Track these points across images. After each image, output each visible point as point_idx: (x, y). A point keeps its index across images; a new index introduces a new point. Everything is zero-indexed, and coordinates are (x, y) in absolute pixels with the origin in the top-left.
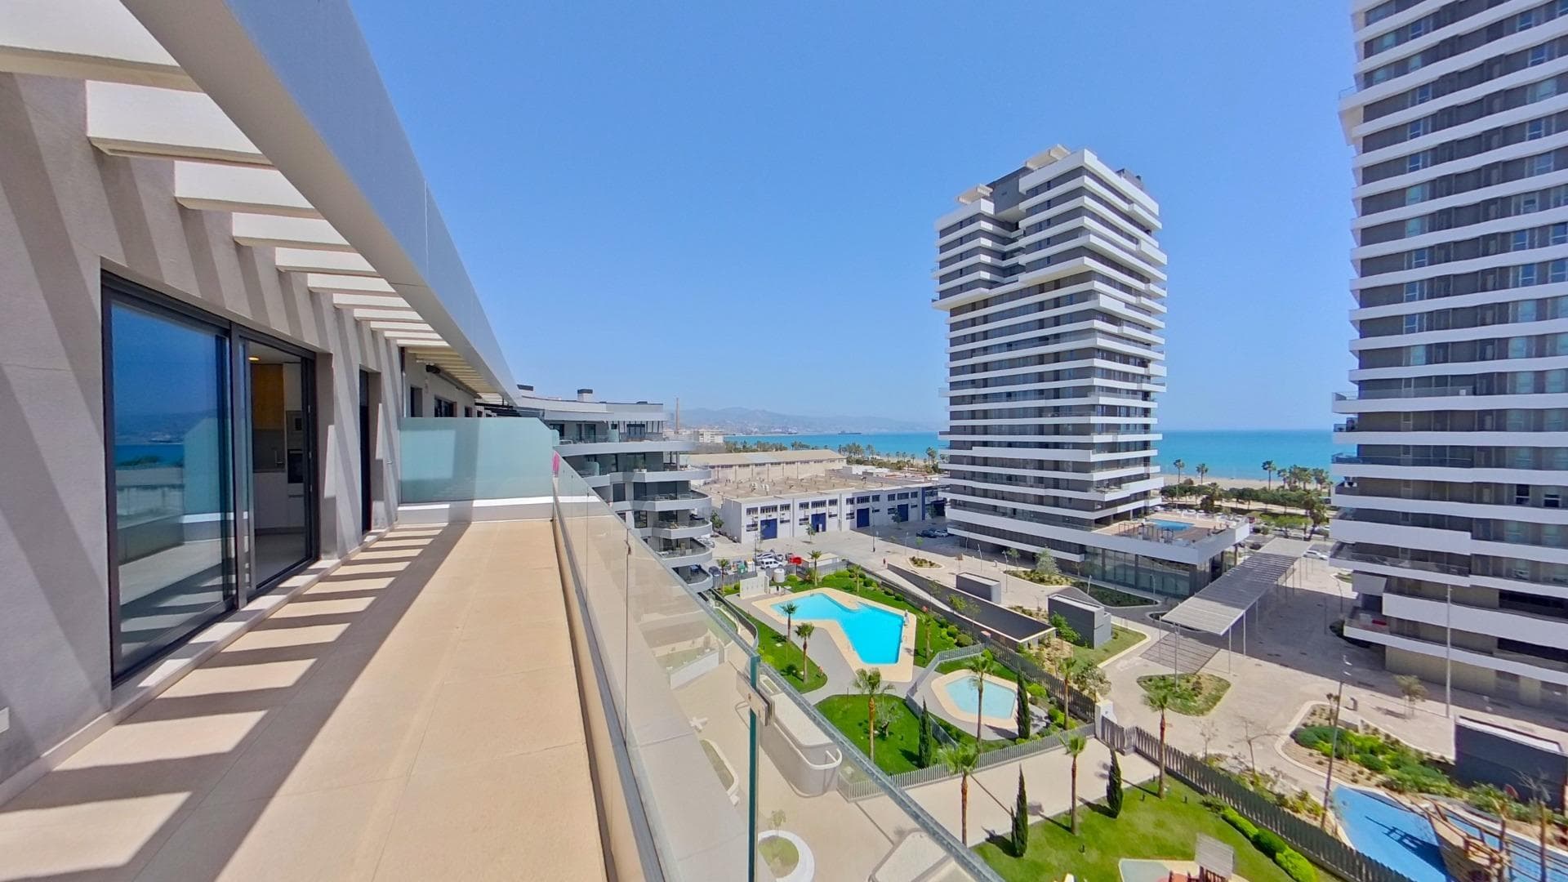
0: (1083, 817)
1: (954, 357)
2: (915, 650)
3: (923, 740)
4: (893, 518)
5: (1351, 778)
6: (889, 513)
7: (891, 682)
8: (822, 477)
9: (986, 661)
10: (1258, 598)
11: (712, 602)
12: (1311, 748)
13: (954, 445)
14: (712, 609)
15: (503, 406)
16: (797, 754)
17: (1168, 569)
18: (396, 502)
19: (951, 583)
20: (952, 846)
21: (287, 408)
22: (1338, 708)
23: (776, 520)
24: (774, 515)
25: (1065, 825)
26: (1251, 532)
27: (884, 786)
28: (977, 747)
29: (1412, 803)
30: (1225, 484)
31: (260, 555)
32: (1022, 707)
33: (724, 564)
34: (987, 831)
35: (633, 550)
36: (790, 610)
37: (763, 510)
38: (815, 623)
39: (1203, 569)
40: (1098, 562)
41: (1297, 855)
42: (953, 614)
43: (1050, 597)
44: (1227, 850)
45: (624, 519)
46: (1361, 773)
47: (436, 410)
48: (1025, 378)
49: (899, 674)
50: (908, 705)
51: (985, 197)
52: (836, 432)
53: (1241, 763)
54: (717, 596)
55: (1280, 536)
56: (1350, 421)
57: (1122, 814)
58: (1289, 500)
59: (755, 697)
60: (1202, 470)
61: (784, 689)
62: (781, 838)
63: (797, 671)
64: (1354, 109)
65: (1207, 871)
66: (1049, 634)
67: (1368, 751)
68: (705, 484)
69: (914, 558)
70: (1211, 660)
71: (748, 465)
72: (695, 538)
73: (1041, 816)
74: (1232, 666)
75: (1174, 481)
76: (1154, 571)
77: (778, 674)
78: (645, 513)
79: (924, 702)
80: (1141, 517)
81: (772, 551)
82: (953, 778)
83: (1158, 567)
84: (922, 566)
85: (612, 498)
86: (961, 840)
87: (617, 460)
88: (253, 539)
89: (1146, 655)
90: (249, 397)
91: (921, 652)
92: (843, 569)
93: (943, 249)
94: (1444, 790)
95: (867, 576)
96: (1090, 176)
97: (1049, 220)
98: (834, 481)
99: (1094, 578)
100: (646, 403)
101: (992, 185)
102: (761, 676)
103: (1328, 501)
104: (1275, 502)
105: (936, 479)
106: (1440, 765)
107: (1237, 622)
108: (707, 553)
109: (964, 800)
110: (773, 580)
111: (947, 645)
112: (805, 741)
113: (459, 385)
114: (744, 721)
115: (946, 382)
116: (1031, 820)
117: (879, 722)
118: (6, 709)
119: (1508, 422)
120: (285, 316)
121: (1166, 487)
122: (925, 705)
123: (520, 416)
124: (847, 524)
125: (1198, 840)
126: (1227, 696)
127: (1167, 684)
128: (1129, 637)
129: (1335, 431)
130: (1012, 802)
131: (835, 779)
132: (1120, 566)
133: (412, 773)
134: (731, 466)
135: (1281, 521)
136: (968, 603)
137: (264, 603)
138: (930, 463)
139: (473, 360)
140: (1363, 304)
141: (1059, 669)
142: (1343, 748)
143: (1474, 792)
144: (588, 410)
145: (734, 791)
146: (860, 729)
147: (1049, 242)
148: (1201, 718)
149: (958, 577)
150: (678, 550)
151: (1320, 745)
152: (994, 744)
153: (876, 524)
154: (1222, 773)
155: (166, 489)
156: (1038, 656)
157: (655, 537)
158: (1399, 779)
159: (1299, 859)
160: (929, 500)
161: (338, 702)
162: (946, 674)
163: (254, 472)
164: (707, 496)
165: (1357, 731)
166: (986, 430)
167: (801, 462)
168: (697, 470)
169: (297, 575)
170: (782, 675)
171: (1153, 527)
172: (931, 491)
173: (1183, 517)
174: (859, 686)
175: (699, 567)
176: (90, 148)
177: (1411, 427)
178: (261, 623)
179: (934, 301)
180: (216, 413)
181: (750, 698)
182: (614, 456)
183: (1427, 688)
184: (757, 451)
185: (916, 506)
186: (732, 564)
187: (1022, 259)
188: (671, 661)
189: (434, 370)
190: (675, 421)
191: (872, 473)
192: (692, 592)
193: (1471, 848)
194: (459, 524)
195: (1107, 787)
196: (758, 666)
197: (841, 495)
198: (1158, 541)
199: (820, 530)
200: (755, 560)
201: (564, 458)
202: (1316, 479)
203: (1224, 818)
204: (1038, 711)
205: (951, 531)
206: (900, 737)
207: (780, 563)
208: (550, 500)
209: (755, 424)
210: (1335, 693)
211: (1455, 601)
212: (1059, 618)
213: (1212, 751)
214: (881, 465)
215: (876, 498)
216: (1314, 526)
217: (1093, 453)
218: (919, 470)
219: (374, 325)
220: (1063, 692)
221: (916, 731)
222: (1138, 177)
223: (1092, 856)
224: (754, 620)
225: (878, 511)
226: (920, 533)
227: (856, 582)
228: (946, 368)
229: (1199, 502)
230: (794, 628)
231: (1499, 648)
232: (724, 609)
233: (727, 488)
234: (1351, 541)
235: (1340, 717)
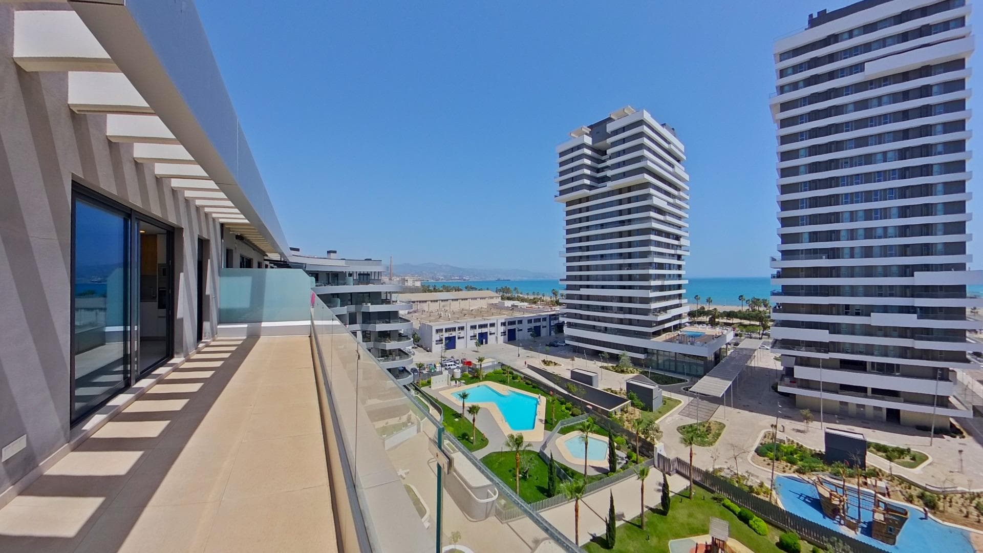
0: (648, 518)
1: (569, 232)
2: (546, 420)
3: (550, 479)
4: (531, 335)
5: (783, 470)
6: (528, 332)
7: (530, 442)
8: (486, 309)
9: (589, 425)
10: (738, 374)
11: (413, 392)
12: (763, 457)
13: (569, 287)
14: (412, 396)
15: (281, 261)
16: (468, 492)
17: (692, 361)
18: (216, 322)
19: (568, 376)
20: (569, 547)
21: (159, 262)
22: (776, 432)
23: (455, 337)
24: (454, 334)
25: (637, 524)
26: (734, 336)
27: (526, 511)
28: (584, 480)
29: (809, 478)
30: (721, 309)
31: (143, 353)
32: (611, 452)
33: (421, 366)
34: (591, 535)
35: (361, 357)
36: (464, 396)
37: (447, 330)
38: (480, 405)
39: (710, 359)
40: (654, 358)
41: (760, 519)
42: (569, 395)
43: (628, 381)
44: (725, 523)
45: (356, 336)
46: (787, 466)
47: (241, 264)
48: (611, 246)
49: (535, 436)
50: (541, 456)
51: (587, 134)
52: (494, 279)
53: (731, 471)
54: (415, 387)
55: (747, 337)
56: (778, 272)
57: (670, 512)
58: (752, 317)
59: (441, 455)
60: (709, 301)
61: (460, 449)
62: (458, 550)
63: (469, 437)
64: (776, 105)
65: (716, 539)
66: (627, 405)
67: (789, 453)
68: (409, 313)
69: (544, 360)
70: (716, 413)
71: (437, 301)
72: (402, 349)
73: (624, 520)
74: (726, 415)
75: (695, 307)
76: (685, 362)
77: (456, 439)
78: (369, 332)
79: (551, 454)
80: (678, 330)
81: (452, 357)
82: (570, 502)
83: (687, 359)
84: (549, 365)
85: (348, 322)
86: (575, 542)
87: (351, 298)
88: (139, 343)
89: (681, 413)
90: (139, 255)
91: (550, 421)
92: (499, 369)
93: (562, 164)
94: (821, 468)
95: (514, 372)
96: (647, 126)
97: (624, 150)
98: (493, 311)
99: (652, 368)
100: (370, 260)
101: (590, 127)
102: (445, 440)
103: (769, 317)
104: (745, 319)
105: (558, 309)
106: (818, 455)
107: (728, 389)
108: (410, 359)
109: (577, 516)
110: (453, 376)
111: (565, 415)
112: (474, 484)
113: (254, 248)
114: (433, 471)
115: (564, 247)
116: (618, 524)
117: (522, 468)
118: (25, 435)
119: (841, 272)
120: (159, 205)
121: (691, 311)
122: (551, 456)
123: (291, 268)
124: (501, 339)
125: (711, 521)
126: (724, 433)
127: (693, 429)
128: (672, 403)
129: (772, 278)
130: (606, 514)
131: (494, 509)
132: (666, 360)
133: (223, 500)
134: (426, 301)
135: (748, 329)
136: (578, 388)
137: (144, 383)
138: (554, 299)
139: (263, 231)
140: (783, 209)
141: (633, 426)
142: (779, 454)
143: (833, 467)
144: (334, 264)
145: (426, 519)
146: (510, 474)
147: (624, 163)
148: (711, 447)
149: (571, 371)
150: (390, 357)
151: (768, 454)
152: (594, 477)
153: (520, 339)
154: (722, 478)
155: (98, 310)
156: (621, 419)
157: (376, 349)
158: (803, 466)
159: (760, 521)
160: (553, 323)
161: (181, 449)
162: (565, 434)
163: (141, 301)
164: (410, 321)
165: (784, 443)
166: (588, 278)
167: (472, 299)
168: (404, 304)
169: (161, 366)
170: (459, 440)
171: (684, 335)
172: (554, 317)
173: (700, 329)
174: (509, 446)
175: (405, 368)
176: (69, 110)
177: (804, 276)
178: (142, 396)
179: (556, 196)
180: (122, 265)
181: (437, 456)
182: (349, 295)
183: (814, 415)
184: (442, 291)
185: (545, 327)
186: (426, 366)
187: (609, 173)
188: (385, 431)
189: (240, 238)
190: (389, 272)
191: (518, 306)
192: (399, 385)
193: (833, 497)
194: (253, 337)
195: (661, 496)
196: (442, 434)
197: (497, 320)
198: (687, 344)
199: (484, 343)
200: (441, 364)
201: (318, 295)
202: (764, 304)
203: (724, 505)
204: (621, 454)
205: (567, 342)
206: (536, 478)
207: (458, 365)
208: (308, 323)
209: (442, 274)
210: (775, 424)
211: (824, 367)
212: (633, 394)
213: (717, 467)
214: (523, 300)
215: (520, 322)
216: (763, 331)
217: (651, 292)
218: (547, 304)
219: (207, 210)
220: (635, 441)
221: (546, 473)
222: (673, 129)
223: (654, 541)
224: (440, 403)
225: (521, 330)
226: (548, 344)
227: (507, 377)
228: (564, 238)
229: (708, 320)
230: (467, 408)
231: (840, 389)
232: (420, 396)
233: (423, 316)
234: (780, 338)
235: (777, 437)
